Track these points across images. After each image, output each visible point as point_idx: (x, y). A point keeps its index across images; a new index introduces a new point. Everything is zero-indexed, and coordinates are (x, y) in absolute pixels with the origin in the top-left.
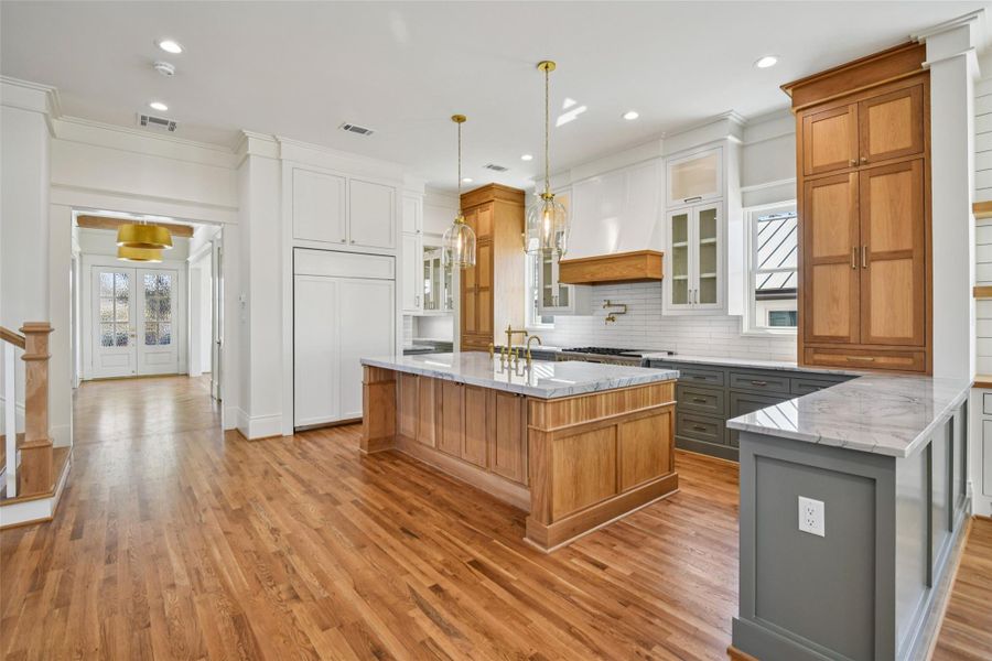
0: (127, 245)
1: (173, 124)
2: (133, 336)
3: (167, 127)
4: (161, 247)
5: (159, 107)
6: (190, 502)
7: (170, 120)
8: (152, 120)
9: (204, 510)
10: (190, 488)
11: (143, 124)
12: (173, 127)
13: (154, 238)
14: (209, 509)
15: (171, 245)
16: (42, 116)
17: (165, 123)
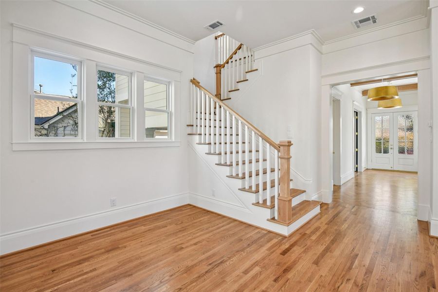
0: (372, 100)
1: (373, 17)
2: (391, 148)
3: (371, 21)
4: (392, 98)
5: (359, 10)
6: (347, 267)
7: (370, 16)
8: (361, 21)
9: (348, 280)
10: (357, 255)
11: (358, 27)
12: (374, 20)
13: (387, 93)
14: (352, 281)
15: (398, 95)
16: (310, 46)
17: (368, 19)
